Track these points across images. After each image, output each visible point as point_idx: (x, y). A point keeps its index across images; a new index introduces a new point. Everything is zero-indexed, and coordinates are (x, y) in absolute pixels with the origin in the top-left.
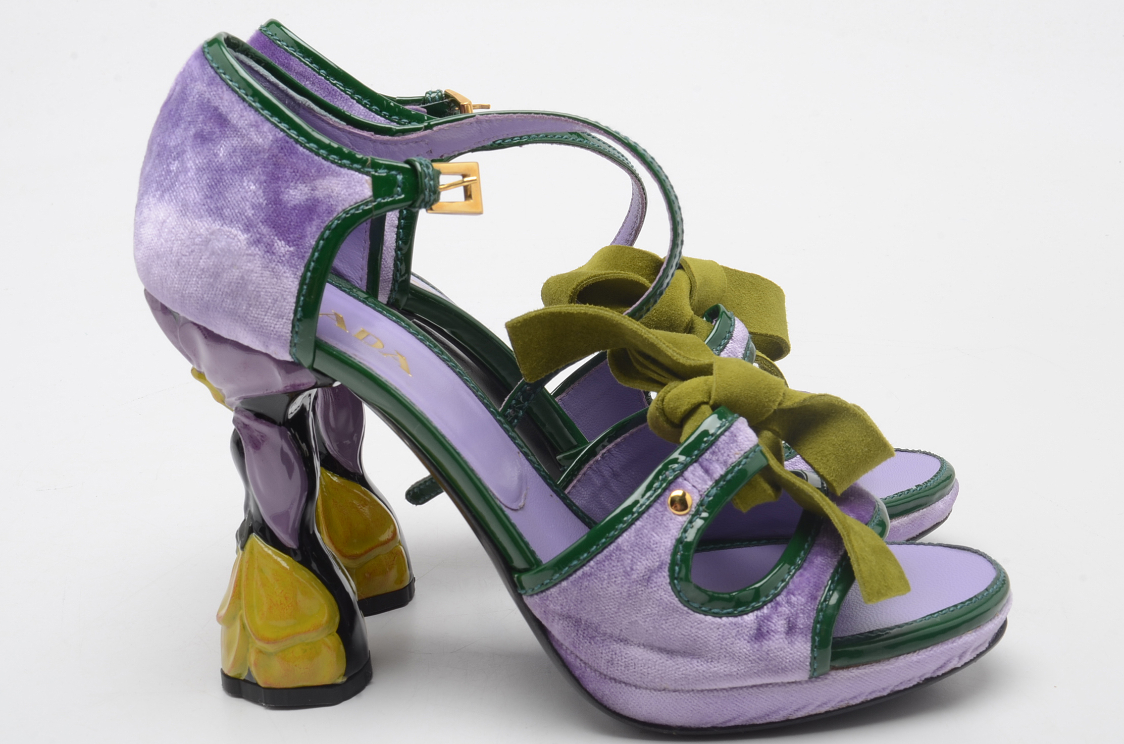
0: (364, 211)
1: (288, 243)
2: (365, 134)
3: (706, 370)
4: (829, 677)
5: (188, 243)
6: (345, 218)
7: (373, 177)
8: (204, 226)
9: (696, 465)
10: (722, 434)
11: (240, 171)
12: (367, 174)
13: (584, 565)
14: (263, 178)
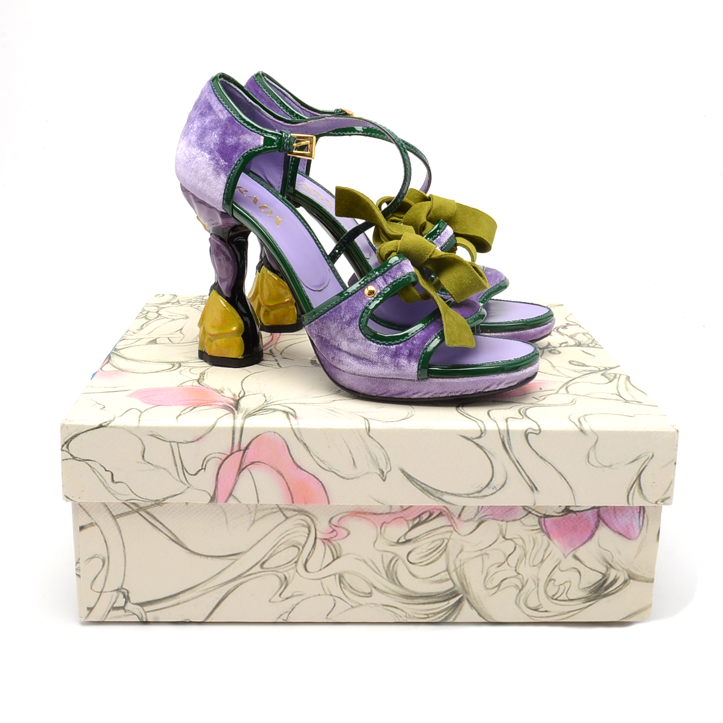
0: (259, 151)
1: (225, 161)
2: (281, 122)
3: (398, 237)
4: (428, 380)
5: (189, 157)
6: (250, 153)
7: (265, 137)
8: (195, 151)
9: (381, 277)
10: (395, 265)
11: (212, 129)
12: (263, 135)
13: (325, 313)
14: (220, 133)
